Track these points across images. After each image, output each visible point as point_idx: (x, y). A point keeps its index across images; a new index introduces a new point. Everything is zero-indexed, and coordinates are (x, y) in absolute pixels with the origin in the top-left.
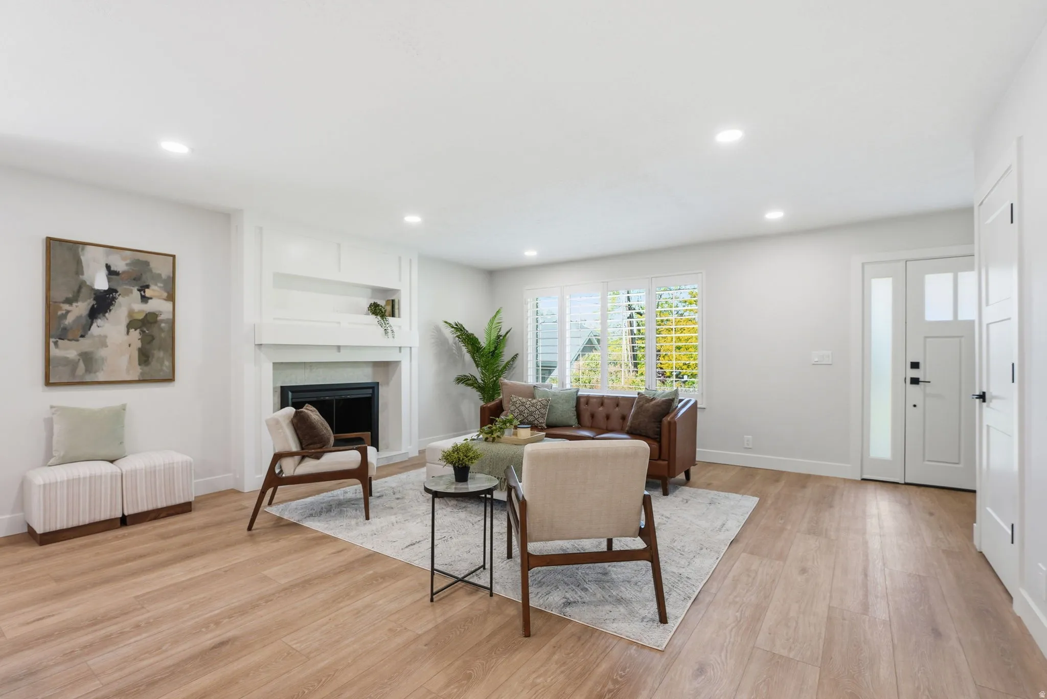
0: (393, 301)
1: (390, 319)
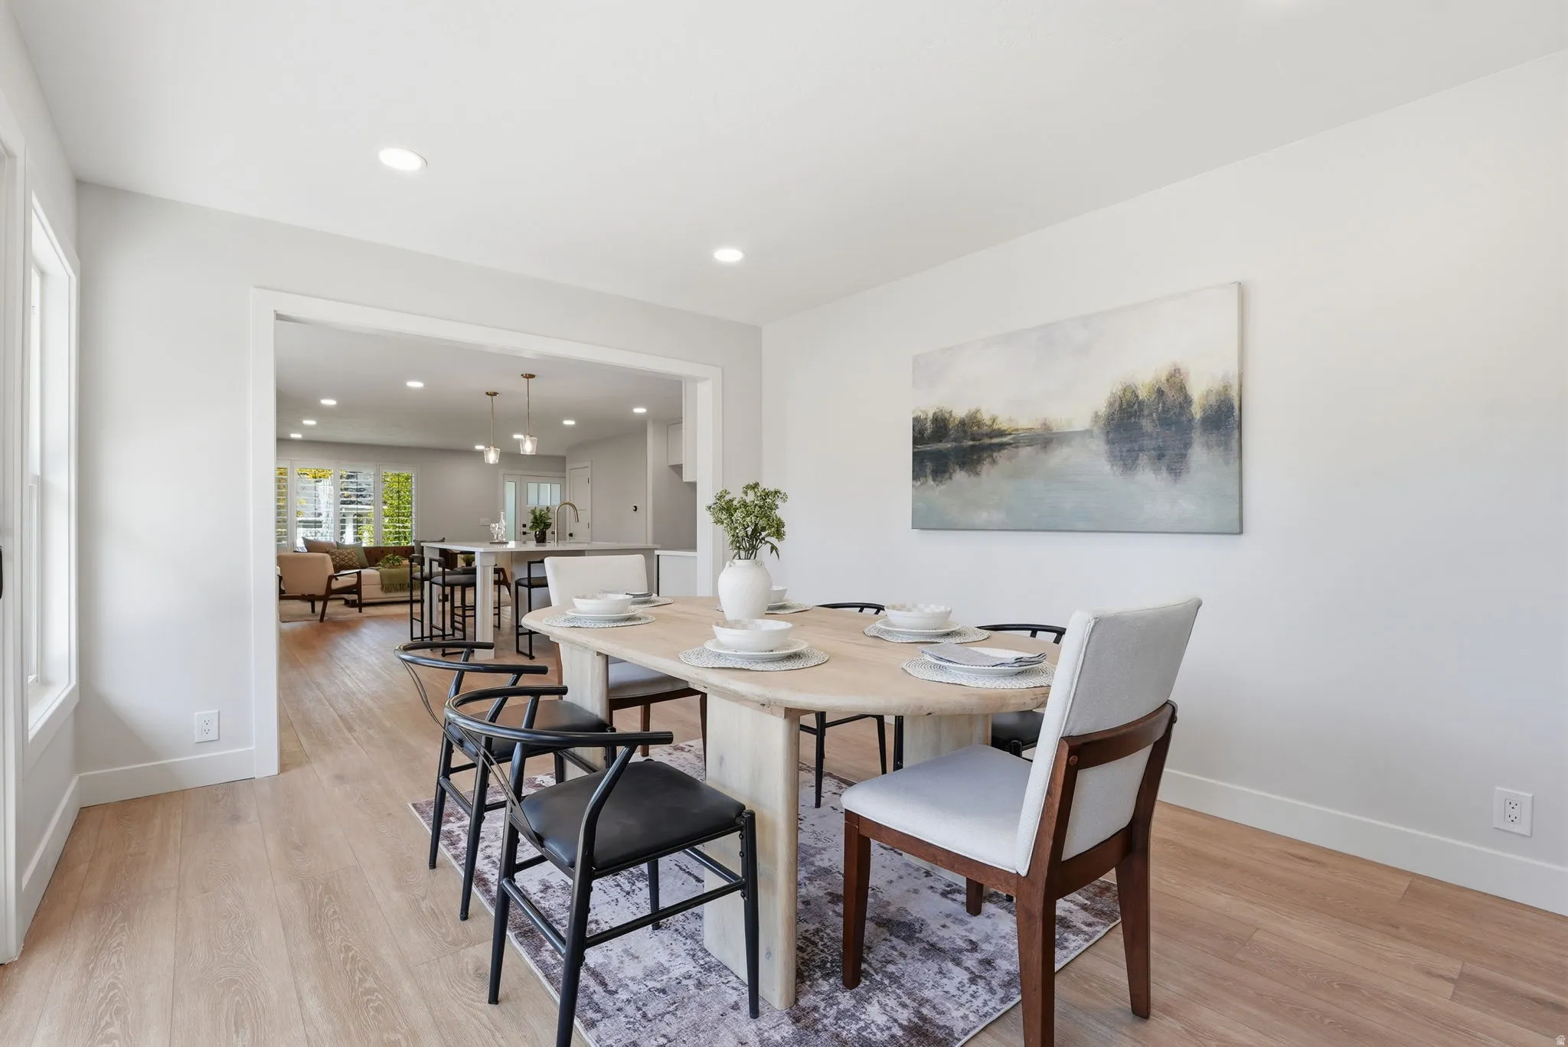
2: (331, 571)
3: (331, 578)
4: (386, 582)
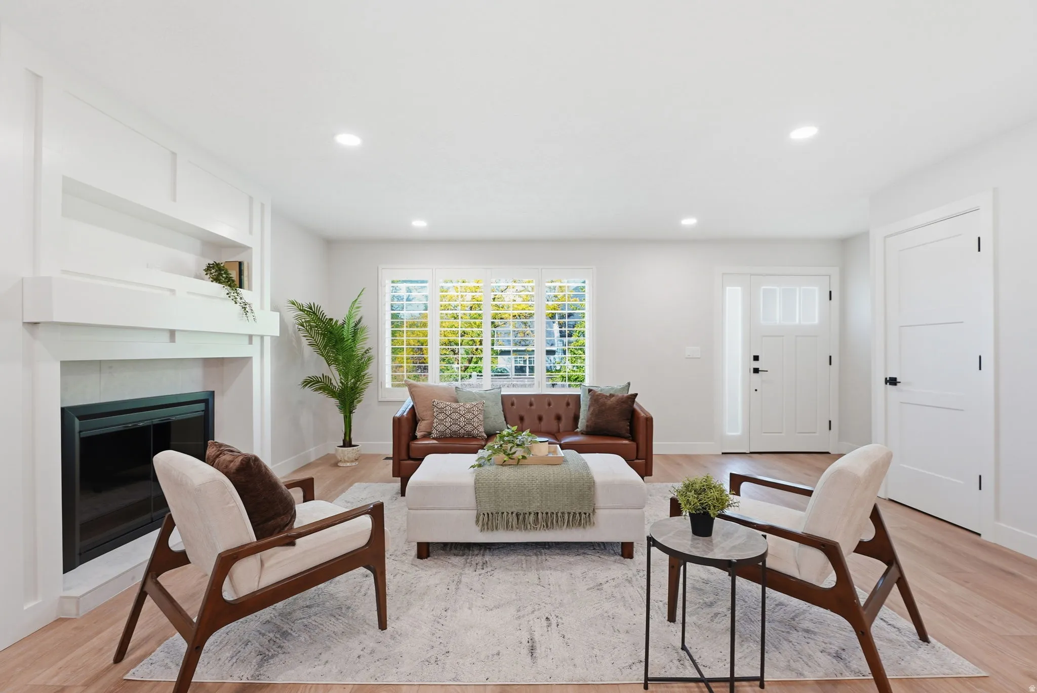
0: (240, 264)
1: (239, 290)
4: (489, 508)
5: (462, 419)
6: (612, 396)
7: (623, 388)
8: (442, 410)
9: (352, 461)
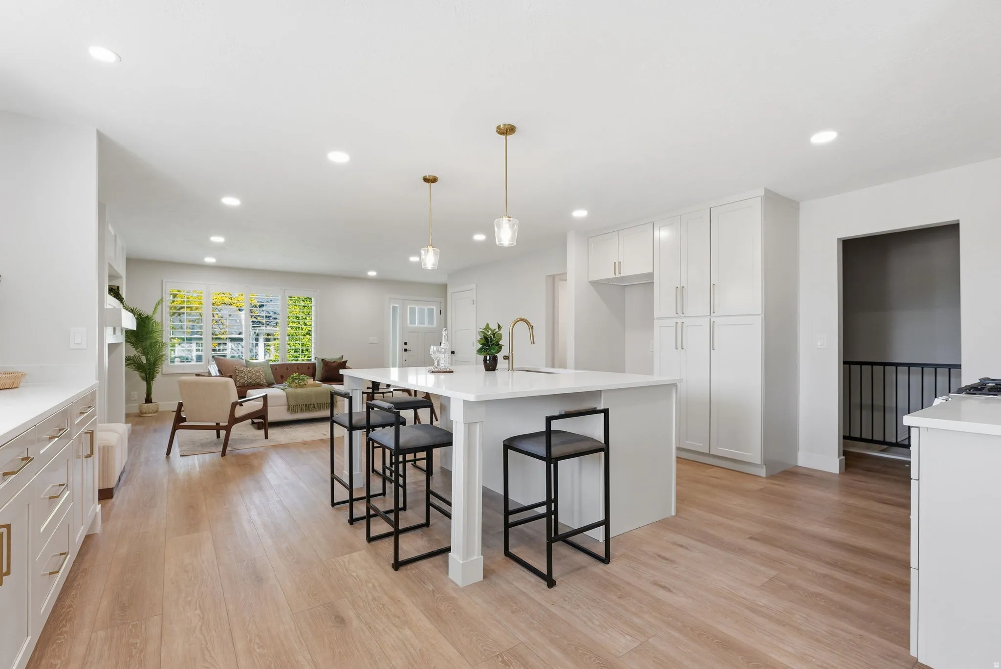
2: (234, 397)
3: (234, 405)
4: (292, 403)
5: (246, 376)
6: (334, 362)
7: (340, 358)
8: (241, 372)
9: (154, 413)
